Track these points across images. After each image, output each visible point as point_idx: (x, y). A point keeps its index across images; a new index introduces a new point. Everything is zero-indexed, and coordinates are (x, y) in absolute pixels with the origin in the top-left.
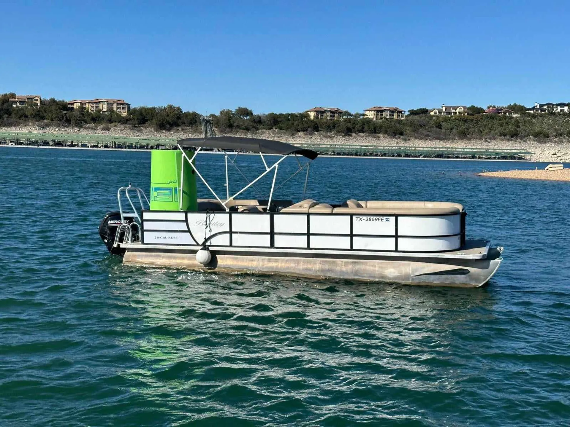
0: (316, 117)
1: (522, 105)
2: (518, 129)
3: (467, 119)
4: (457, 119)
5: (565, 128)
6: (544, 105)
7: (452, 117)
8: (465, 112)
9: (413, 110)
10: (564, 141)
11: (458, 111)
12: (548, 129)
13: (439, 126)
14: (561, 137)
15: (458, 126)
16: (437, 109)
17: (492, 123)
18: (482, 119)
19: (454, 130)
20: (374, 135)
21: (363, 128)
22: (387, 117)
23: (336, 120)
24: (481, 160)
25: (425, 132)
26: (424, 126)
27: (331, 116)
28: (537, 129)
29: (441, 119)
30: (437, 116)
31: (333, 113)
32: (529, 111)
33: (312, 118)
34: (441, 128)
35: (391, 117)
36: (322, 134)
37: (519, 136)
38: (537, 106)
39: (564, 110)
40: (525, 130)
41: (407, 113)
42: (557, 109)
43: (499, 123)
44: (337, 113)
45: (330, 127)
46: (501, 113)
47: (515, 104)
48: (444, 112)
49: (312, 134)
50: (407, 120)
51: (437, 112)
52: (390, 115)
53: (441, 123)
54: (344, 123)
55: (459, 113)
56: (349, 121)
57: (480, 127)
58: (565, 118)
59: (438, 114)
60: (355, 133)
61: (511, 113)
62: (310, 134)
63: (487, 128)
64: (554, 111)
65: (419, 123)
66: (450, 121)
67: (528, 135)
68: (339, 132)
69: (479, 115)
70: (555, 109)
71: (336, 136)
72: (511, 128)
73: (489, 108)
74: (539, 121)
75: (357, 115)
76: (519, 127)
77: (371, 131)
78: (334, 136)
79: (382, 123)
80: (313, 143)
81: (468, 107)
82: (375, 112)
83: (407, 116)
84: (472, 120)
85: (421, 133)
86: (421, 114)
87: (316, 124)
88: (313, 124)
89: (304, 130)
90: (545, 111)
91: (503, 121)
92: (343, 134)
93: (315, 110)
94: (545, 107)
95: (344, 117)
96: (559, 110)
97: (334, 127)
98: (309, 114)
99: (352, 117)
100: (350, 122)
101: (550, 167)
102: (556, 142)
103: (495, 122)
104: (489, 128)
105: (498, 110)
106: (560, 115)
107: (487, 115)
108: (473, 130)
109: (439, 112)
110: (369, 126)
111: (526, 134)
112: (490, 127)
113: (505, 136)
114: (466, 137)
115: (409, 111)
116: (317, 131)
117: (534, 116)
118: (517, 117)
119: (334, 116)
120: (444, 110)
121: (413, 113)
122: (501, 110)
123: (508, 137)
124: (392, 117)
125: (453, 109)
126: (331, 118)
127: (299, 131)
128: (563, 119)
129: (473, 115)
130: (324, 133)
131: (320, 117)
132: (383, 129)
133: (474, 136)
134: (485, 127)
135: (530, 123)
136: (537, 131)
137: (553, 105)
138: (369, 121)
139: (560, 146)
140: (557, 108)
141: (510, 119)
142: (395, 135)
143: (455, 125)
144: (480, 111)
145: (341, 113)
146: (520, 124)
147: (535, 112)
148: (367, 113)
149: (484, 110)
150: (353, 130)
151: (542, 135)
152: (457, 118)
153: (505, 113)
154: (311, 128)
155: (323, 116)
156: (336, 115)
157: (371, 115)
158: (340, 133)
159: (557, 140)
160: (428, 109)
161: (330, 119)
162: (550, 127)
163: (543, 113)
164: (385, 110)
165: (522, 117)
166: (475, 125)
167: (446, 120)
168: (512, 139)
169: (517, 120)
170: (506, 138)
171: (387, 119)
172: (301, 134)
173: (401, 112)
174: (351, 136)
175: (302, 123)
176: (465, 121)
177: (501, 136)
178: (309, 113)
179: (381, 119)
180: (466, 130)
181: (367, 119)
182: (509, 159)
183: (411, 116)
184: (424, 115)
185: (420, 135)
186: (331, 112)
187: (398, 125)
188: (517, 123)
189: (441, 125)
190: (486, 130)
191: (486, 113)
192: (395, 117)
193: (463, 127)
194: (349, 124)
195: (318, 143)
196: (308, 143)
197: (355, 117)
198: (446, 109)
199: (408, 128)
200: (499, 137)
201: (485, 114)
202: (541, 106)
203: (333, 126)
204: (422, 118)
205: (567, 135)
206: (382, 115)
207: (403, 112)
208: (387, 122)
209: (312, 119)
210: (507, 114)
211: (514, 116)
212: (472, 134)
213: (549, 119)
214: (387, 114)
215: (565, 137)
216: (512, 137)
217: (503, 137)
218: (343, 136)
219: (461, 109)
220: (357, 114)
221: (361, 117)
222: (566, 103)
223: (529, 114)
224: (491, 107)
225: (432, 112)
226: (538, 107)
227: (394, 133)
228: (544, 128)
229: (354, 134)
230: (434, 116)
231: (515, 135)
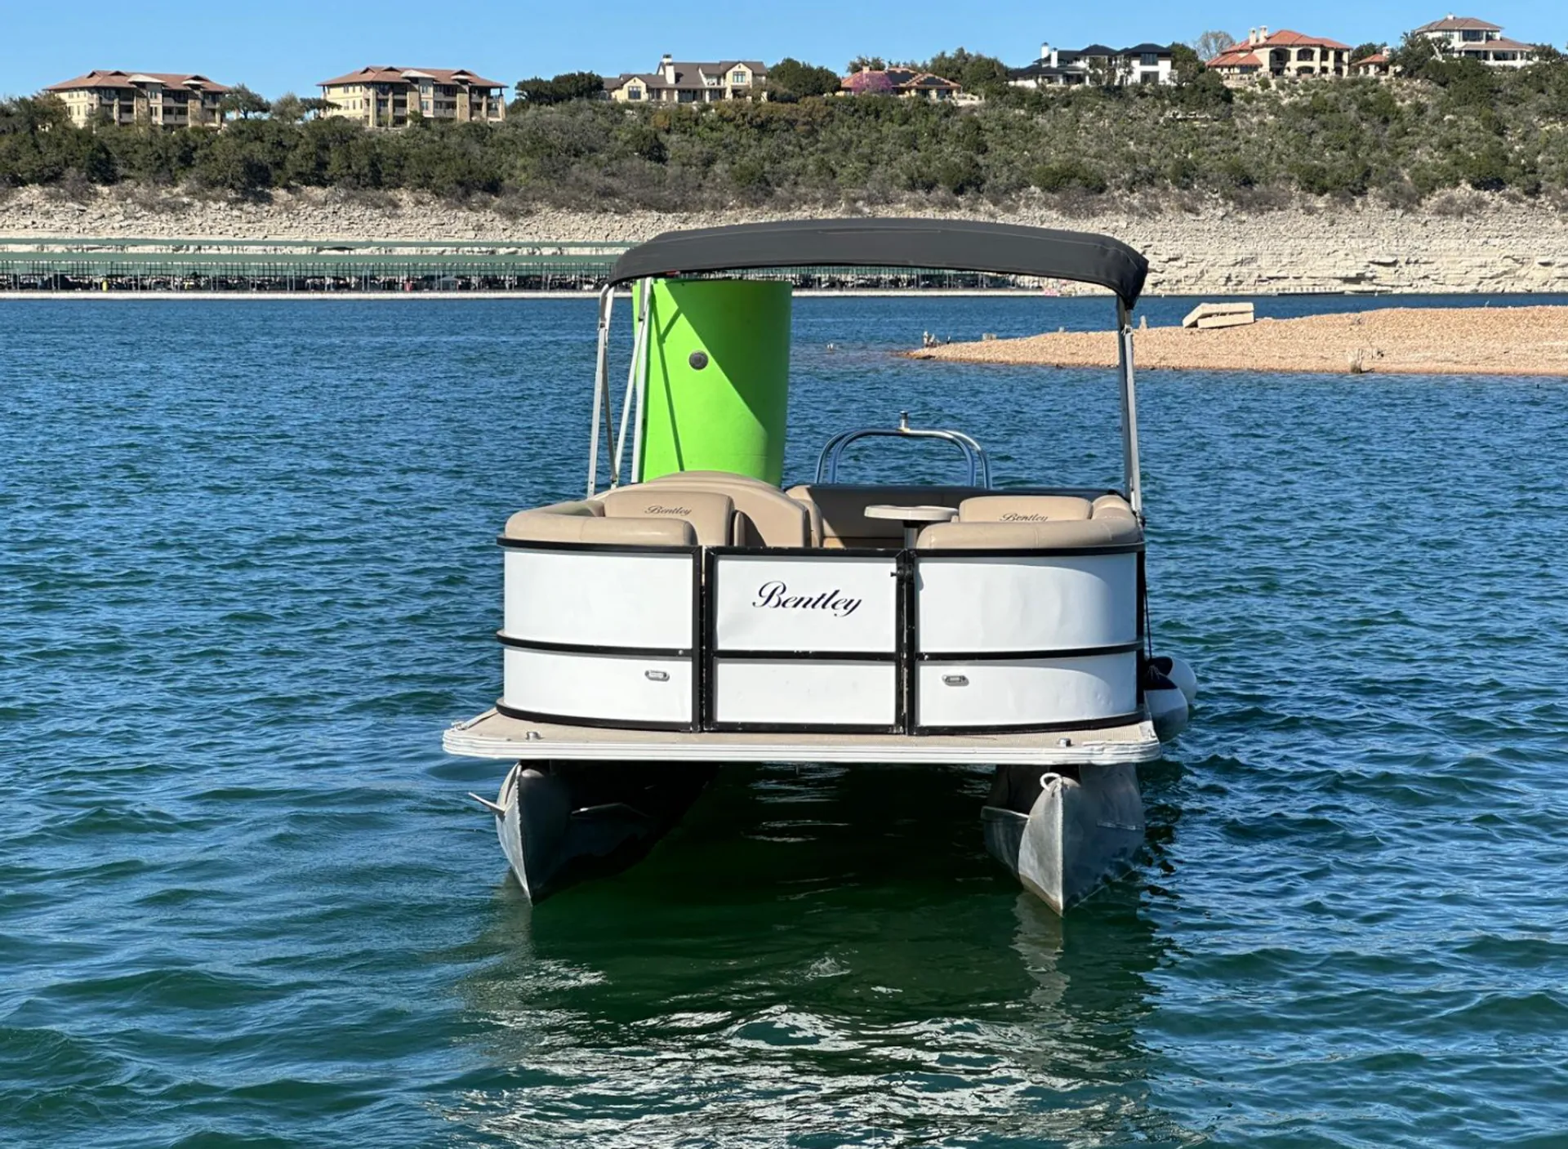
0: (101, 117)
1: (988, 54)
2: (980, 159)
3: (770, 120)
4: (730, 120)
5: (1167, 150)
6: (1077, 56)
7: (706, 108)
8: (758, 87)
9: (536, 82)
10: (1164, 205)
11: (729, 83)
12: (1098, 156)
13: (656, 152)
14: (1154, 191)
15: (733, 150)
16: (641, 77)
17: (875, 135)
18: (830, 114)
19: (719, 168)
20: (371, 193)
21: (322, 165)
22: (428, 114)
23: (194, 129)
24: (844, 293)
25: (596, 178)
26: (592, 150)
27: (167, 111)
28: (1055, 158)
29: (659, 120)
30: (642, 108)
31: (177, 96)
32: (1020, 83)
33: (79, 120)
34: (661, 159)
35: (441, 113)
36: (130, 194)
37: (985, 186)
38: (1048, 59)
39: (1156, 74)
40: (1008, 163)
41: (510, 96)
42: (1130, 73)
43: (903, 135)
44: (196, 98)
45: (168, 159)
46: (909, 89)
47: (961, 50)
48: (670, 90)
49: (83, 196)
50: (516, 126)
51: (643, 89)
52: (438, 104)
53: (663, 137)
54: (231, 142)
55: (735, 92)
56: (255, 132)
57: (825, 151)
58: (1164, 108)
59: (644, 97)
60: (288, 188)
61: (949, 91)
62: (74, 197)
63: (853, 153)
64: (1116, 83)
65: (568, 139)
66: (700, 129)
67: (1022, 185)
68: (213, 184)
69: (816, 99)
70: (1120, 72)
71: (198, 204)
72: (953, 154)
73: (856, 68)
74: (1063, 122)
75: (289, 107)
76: (983, 149)
77: (357, 176)
78: (190, 205)
79: (403, 143)
80: (91, 236)
81: (769, 64)
82: (371, 93)
83: (512, 109)
84: (792, 123)
85: (578, 180)
86: (574, 100)
87: (103, 149)
88: (86, 149)
89: (48, 177)
90: (1080, 79)
91: (918, 124)
92: (232, 194)
93: (93, 82)
94: (1082, 64)
95: (232, 116)
96: (1136, 77)
97: (186, 161)
98: (62, 102)
99: (265, 117)
100: (260, 139)
101: (1204, 316)
102: (1131, 209)
103: (885, 130)
104: (861, 157)
105: (897, 80)
106: (1143, 95)
107: (852, 102)
108: (795, 163)
109: (649, 90)
110: (348, 156)
111: (1014, 178)
112: (867, 150)
113: (930, 187)
114: (770, 194)
115: (522, 86)
116: (107, 182)
117: (1039, 103)
118: (973, 109)
119: (183, 112)
120: (671, 79)
121: (537, 93)
122: (906, 76)
123: (941, 193)
124: (448, 114)
125: (708, 76)
126: (171, 120)
127: (24, 183)
128: (1155, 112)
129: (794, 100)
130: (141, 191)
131: (115, 115)
132: (412, 168)
133: (802, 190)
134: (846, 151)
135: (1031, 134)
136: (1055, 166)
137: (1113, 55)
138: (344, 133)
139: (1151, 225)
140: (1127, 65)
141: (947, 115)
142: (468, 194)
143: (719, 143)
144: (819, 82)
145: (215, 95)
146: (988, 136)
147: (1043, 87)
148: (335, 95)
149: (839, 81)
150: (275, 174)
151: (1075, 182)
152: (730, 113)
153: (925, 93)
154: (80, 167)
155: (129, 110)
156: (193, 106)
157: (353, 105)
158: (218, 190)
159: (1136, 202)
160: (604, 75)
161: (165, 127)
162: (1104, 147)
163: (1074, 87)
164: (415, 80)
165: (994, 106)
166: (804, 142)
167: (685, 123)
168: (960, 199)
169: (973, 121)
170: (932, 194)
171: (424, 123)
172: (32, 193)
173: (484, 90)
174: (269, 199)
175: (36, 146)
176: (763, 127)
177: (912, 187)
178: (64, 96)
179: (400, 121)
180: (767, 166)
181: (338, 124)
182: (955, 287)
183: (532, 110)
184: (585, 102)
185: (575, 193)
186: (168, 93)
187: (476, 149)
188: (975, 134)
189: (661, 147)
190: (854, 166)
191: (847, 89)
192: (462, 113)
193: (756, 152)
194: (257, 146)
195: (116, 236)
196: (68, 236)
197: (282, 114)
198: (678, 77)
199: (520, 163)
200: (907, 195)
201: (841, 94)
202: (1066, 57)
203: (181, 159)
204: (580, 117)
205: (1175, 182)
206: (403, 104)
207: (494, 92)
208: (427, 134)
209: (81, 125)
210: (934, 94)
211: (962, 103)
212: (796, 184)
213: (1100, 115)
214: (425, 102)
215: (1165, 188)
216: (959, 191)
217: (921, 193)
218: (232, 203)
219: (743, 74)
220: (290, 101)
221: (310, 116)
222: (1165, 44)
223: (1021, 92)
224: (864, 63)
225: (620, 87)
226: (1054, 64)
227: (460, 184)
228: (1085, 155)
229: (280, 194)
230: (630, 107)
231: (970, 183)
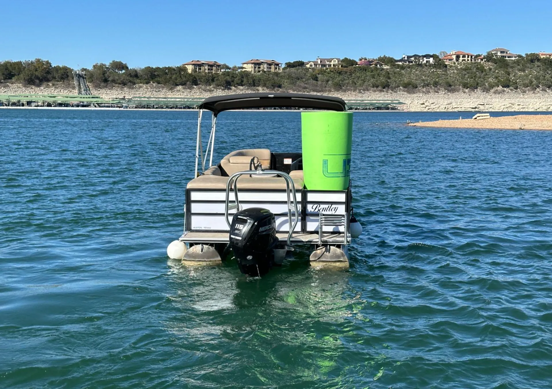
0: (194, 71)
1: (391, 57)
2: (389, 80)
3: (341, 72)
4: (332, 72)
5: (432, 78)
6: (411, 57)
7: (327, 69)
8: (339, 64)
9: (290, 63)
10: (431, 91)
11: (332, 63)
12: (416, 80)
13: (316, 79)
14: (429, 88)
15: (333, 78)
16: (313, 62)
17: (365, 75)
18: (355, 70)
19: (330, 82)
20: (253, 87)
21: (242, 81)
22: (265, 70)
23: (214, 73)
24: (358, 111)
25: (302, 84)
26: (302, 78)
27: (209, 69)
28: (406, 80)
29: (317, 72)
30: (313, 69)
31: (211, 66)
32: (398, 63)
33: (190, 71)
34: (317, 80)
35: (268, 70)
36: (201, 88)
37: (390, 87)
38: (405, 58)
39: (429, 61)
40: (395, 81)
41: (283, 66)
42: (423, 61)
43: (372, 75)
44: (215, 66)
45: (209, 80)
46: (373, 64)
47: (385, 56)
48: (319, 65)
49: (191, 88)
50: (285, 73)
51: (313, 65)
52: (267, 68)
53: (317, 75)
54: (222, 76)
55: (334, 65)
56: (228, 74)
57: (354, 79)
58: (431, 69)
59: (313, 66)
60: (234, 86)
61: (382, 65)
62: (189, 88)
63: (360, 79)
64: (420, 63)
65: (296, 76)
66: (326, 73)
67: (398, 86)
68: (219, 86)
69: (352, 67)
70: (421, 61)
71: (215, 90)
72: (382, 79)
73: (361, 60)
74: (408, 72)
75: (235, 68)
76: (389, 78)
77: (250, 84)
78: (214, 90)
79: (260, 76)
80: (193, 97)
81: (341, 59)
82: (253, 65)
83: (284, 69)
84: (346, 72)
85: (298, 85)
86: (298, 67)
87: (195, 78)
88: (191, 78)
89: (183, 84)
90: (412, 62)
91: (375, 72)
92: (223, 88)
93: (193, 63)
94: (413, 59)
95: (222, 70)
96: (425, 62)
97: (213, 80)
98: (186, 67)
99: (229, 71)
100: (229, 75)
102: (423, 92)
103: (367, 74)
104: (362, 80)
105: (370, 62)
106: (426, 66)
107: (360, 67)
108: (347, 81)
109: (314, 65)
110: (248, 79)
111: (396, 85)
112: (363, 78)
113: (377, 87)
114: (341, 88)
115: (286, 64)
116: (196, 85)
117: (402, 68)
118: (387, 69)
119: (212, 69)
120: (319, 62)
121: (289, 65)
122: (372, 61)
123: (380, 88)
124: (270, 70)
125: (328, 61)
126: (209, 71)
127: (178, 85)
128: (429, 70)
129: (347, 67)
130: (203, 87)
131: (198, 70)
132: (262, 82)
133: (348, 87)
134: (358, 79)
135: (400, 74)
136: (406, 82)
137: (420, 57)
138: (247, 74)
139: (428, 96)
140: (423, 59)
141: (381, 70)
142: (274, 88)
143: (330, 77)
144: (352, 63)
145: (219, 66)
146: (391, 76)
147: (404, 64)
148: (245, 66)
149: (357, 63)
150: (232, 83)
151: (410, 86)
152: (332, 70)
153: (376, 65)
154: (190, 82)
155: (200, 69)
156: (214, 68)
157: (249, 68)
158: (220, 87)
159: (424, 90)
160: (304, 61)
161: (208, 73)
162: (417, 78)
163: (411, 64)
164: (263, 62)
165: (392, 68)
166: (349, 77)
167: (322, 72)
168: (384, 90)
169: (387, 72)
170: (378, 89)
171: (264, 72)
172: (180, 87)
173: (278, 65)
174: (231, 89)
175: (181, 77)
176: (340, 73)
177: (373, 87)
178: (186, 66)
179: (259, 71)
180: (341, 82)
181: (246, 72)
182: (383, 110)
183: (288, 69)
184: (300, 67)
185: (298, 88)
186: (209, 65)
187: (276, 78)
188: (388, 75)
189: (317, 78)
190: (360, 82)
191: (359, 65)
192: (273, 70)
193: (338, 79)
194: (228, 77)
195: (198, 97)
196: (187, 97)
197: (233, 70)
198: (321, 62)
199: (285, 81)
200: (372, 89)
201: (357, 66)
202: (409, 57)
203: (212, 80)
204: (299, 71)
205: (433, 86)
206: (260, 68)
207: (280, 65)
208: (265, 75)
209: (190, 73)
210: (378, 66)
211: (385, 68)
212: (347, 86)
213: (416, 70)
214: (264, 67)
215: (431, 87)
216: (384, 88)
217: (375, 88)
218: (223, 90)
219: (335, 61)
220: (235, 67)
221: (239, 70)
222: (431, 54)
223: (398, 65)
224: (362, 59)
225: (308, 64)
226: (406, 59)
227: (272, 86)
228: (413, 79)
229: (233, 88)
230: (310, 68)
231: (386, 86)
